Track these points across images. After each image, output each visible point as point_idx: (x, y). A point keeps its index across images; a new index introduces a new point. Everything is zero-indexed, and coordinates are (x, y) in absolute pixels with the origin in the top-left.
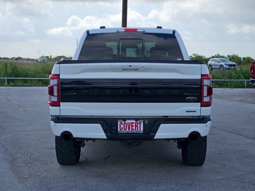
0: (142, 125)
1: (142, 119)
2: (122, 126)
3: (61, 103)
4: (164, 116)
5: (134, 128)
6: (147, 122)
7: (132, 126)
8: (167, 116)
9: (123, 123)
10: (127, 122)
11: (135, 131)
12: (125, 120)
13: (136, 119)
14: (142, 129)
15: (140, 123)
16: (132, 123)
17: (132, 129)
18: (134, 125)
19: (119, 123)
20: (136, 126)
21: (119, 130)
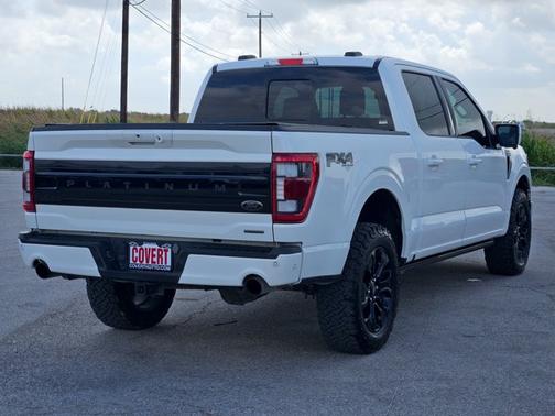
0: (169, 254)
1: (170, 242)
2: (136, 255)
3: (38, 206)
4: (215, 240)
5: (155, 259)
6: (176, 248)
7: (153, 256)
8: (220, 240)
9: (138, 248)
10: (144, 246)
11: (156, 267)
12: (140, 242)
13: (160, 243)
14: (169, 263)
15: (166, 251)
16: (154, 249)
17: (153, 262)
18: (155, 253)
19: (131, 248)
20: (159, 256)
21: (131, 262)
